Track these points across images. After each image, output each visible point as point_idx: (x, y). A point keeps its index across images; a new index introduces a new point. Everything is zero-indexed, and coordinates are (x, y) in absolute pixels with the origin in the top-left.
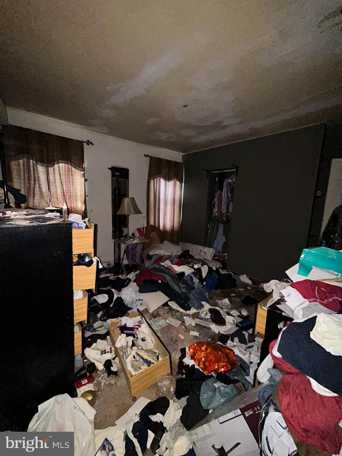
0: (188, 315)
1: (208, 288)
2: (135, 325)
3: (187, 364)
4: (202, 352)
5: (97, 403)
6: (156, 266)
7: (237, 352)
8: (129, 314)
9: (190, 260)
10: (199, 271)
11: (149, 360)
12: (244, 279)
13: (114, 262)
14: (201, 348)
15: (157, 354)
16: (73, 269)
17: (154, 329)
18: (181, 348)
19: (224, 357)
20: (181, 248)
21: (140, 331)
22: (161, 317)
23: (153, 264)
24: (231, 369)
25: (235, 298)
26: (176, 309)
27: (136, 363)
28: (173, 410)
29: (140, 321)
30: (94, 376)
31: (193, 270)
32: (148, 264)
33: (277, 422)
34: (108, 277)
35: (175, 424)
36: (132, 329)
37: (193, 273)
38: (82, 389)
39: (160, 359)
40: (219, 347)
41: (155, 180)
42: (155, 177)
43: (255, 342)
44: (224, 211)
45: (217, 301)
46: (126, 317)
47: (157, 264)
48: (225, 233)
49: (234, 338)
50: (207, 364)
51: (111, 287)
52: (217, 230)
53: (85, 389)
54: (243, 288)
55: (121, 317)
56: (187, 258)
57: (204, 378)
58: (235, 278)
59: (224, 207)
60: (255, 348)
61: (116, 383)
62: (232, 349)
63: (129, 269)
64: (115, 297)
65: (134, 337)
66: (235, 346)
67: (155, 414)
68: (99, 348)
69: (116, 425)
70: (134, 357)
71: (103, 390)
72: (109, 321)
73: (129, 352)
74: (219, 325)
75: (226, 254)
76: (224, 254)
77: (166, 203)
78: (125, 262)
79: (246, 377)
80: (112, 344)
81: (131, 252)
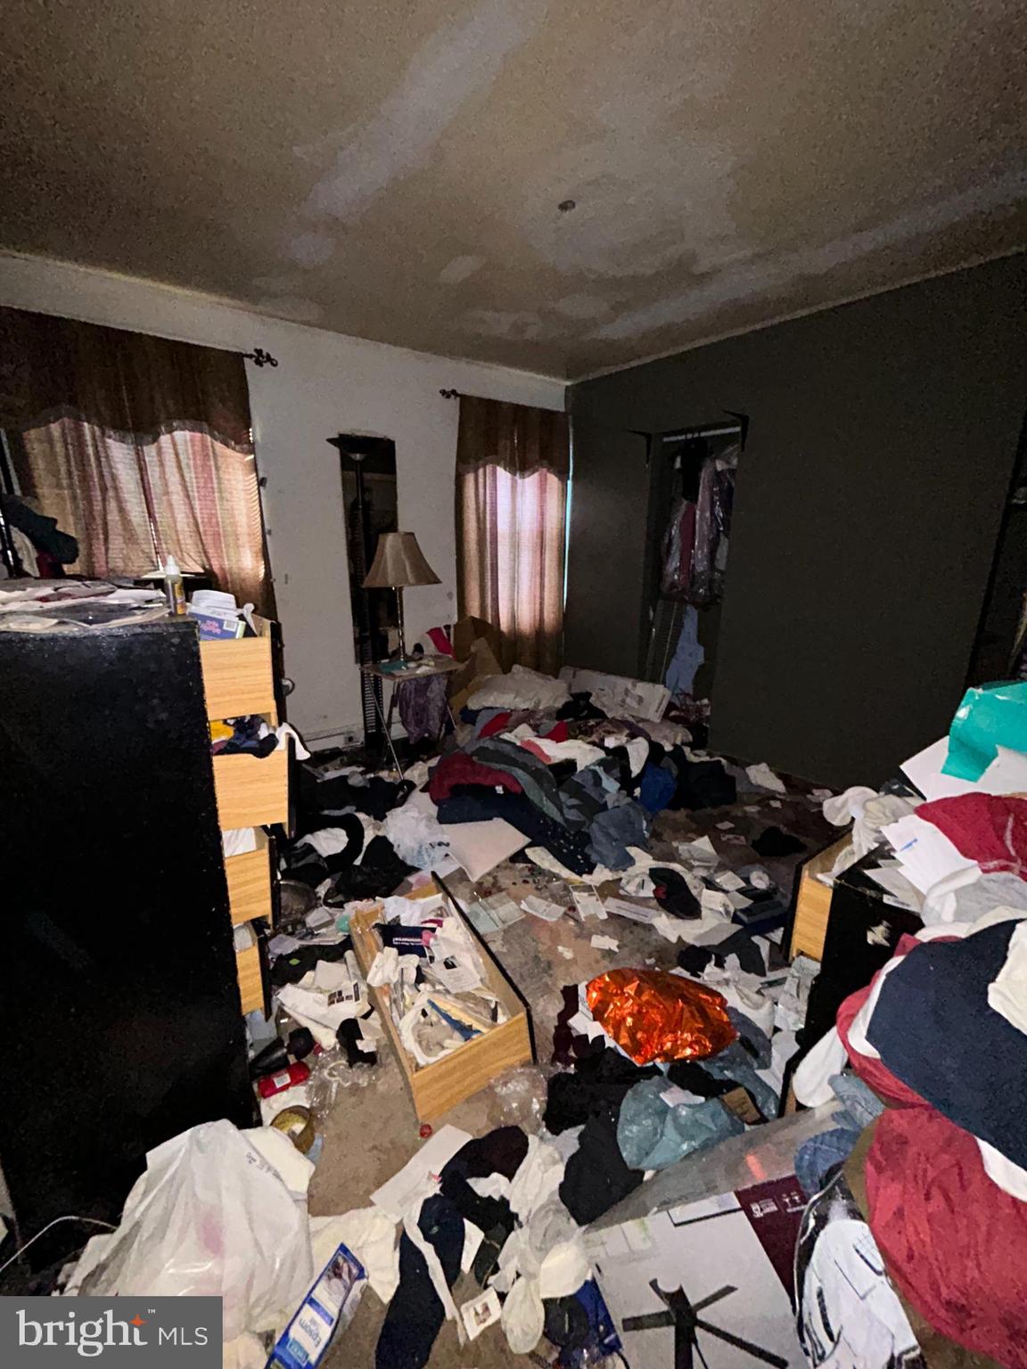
0: (588, 889)
1: (649, 806)
2: (427, 919)
3: (583, 1032)
4: (627, 999)
5: (318, 1142)
6: (488, 743)
7: (732, 998)
8: (411, 885)
9: (592, 723)
10: (620, 754)
11: (467, 1024)
12: (762, 776)
13: (363, 732)
14: (622, 990)
15: (493, 1006)
16: (212, 765)
17: (481, 930)
18: (565, 987)
19: (693, 1016)
20: (565, 686)
21: (443, 939)
22: (504, 893)
23: (480, 737)
24: (715, 1051)
25: (731, 836)
26: (550, 871)
27: (429, 1030)
28: (539, 1165)
29: (440, 908)
30: (310, 1066)
31: (602, 754)
32: (465, 737)
33: (857, 1251)
34: (344, 779)
35: (543, 1207)
36: (416, 932)
37: (601, 763)
38: (275, 1102)
39: (502, 1019)
40: (678, 987)
41: (481, 471)
42: (481, 462)
43: (792, 970)
44: (701, 567)
45: (675, 844)
46: (401, 899)
47: (492, 739)
48: (703, 637)
49: (727, 955)
50: (639, 1035)
51: (354, 808)
52: (679, 626)
53: (284, 1103)
54: (758, 803)
55: (386, 895)
56: (581, 719)
57: (629, 1076)
58: (732, 774)
59: (700, 554)
60: (790, 986)
61: (372, 1085)
62: (719, 990)
63: (410, 752)
64: (368, 837)
65: (422, 955)
66: (727, 982)
67: (487, 1175)
68: (322, 987)
69: (371, 1204)
70: (424, 1013)
71: (337, 1104)
72: (353, 907)
73: (408, 1001)
74: (678, 917)
75: (706, 701)
76: (698, 703)
77: (515, 546)
78: (397, 731)
79: (760, 1073)
80: (359, 973)
81: (412, 703)
